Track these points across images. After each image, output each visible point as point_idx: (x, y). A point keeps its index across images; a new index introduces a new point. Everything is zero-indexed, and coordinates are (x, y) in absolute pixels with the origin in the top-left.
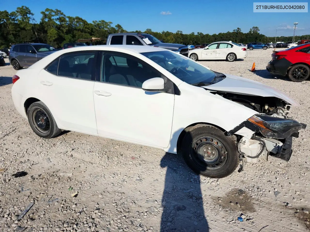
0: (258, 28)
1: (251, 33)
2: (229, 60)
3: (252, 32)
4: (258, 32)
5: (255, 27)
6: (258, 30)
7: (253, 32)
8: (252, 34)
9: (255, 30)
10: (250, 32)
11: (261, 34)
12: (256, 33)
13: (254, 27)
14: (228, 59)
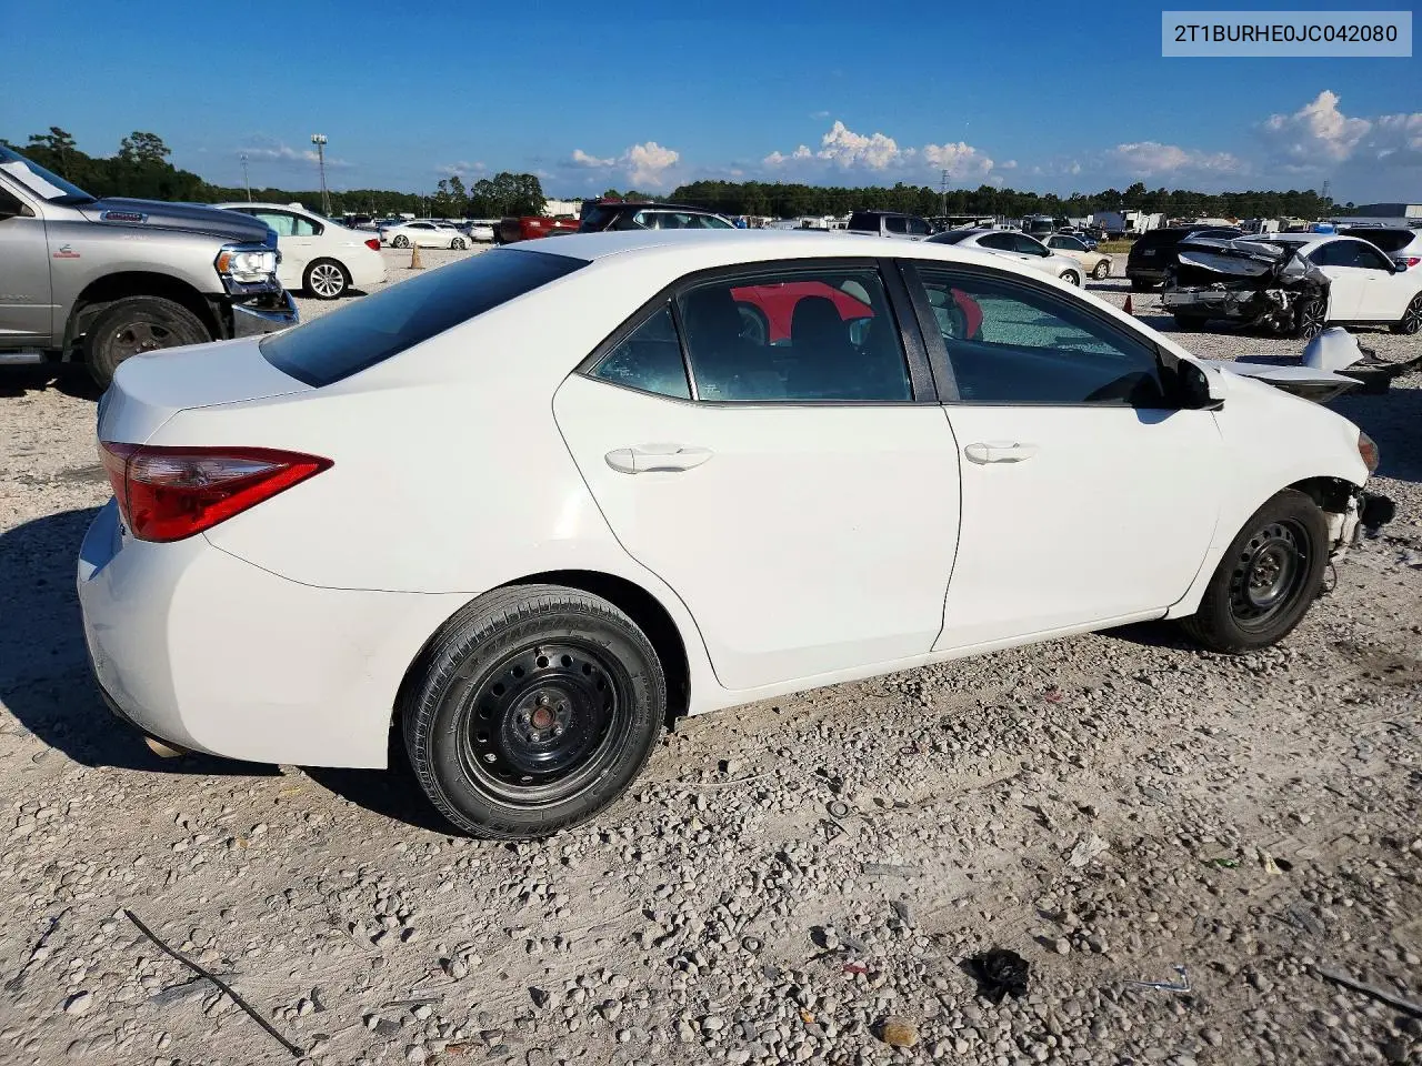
0: (160, 141)
1: (129, 161)
2: (319, 291)
3: (137, 159)
4: (167, 159)
5: (145, 133)
6: (160, 151)
7: (138, 154)
8: (137, 168)
9: (148, 147)
10: (125, 153)
11: (183, 172)
12: (159, 163)
13: (140, 135)
14: (314, 285)
